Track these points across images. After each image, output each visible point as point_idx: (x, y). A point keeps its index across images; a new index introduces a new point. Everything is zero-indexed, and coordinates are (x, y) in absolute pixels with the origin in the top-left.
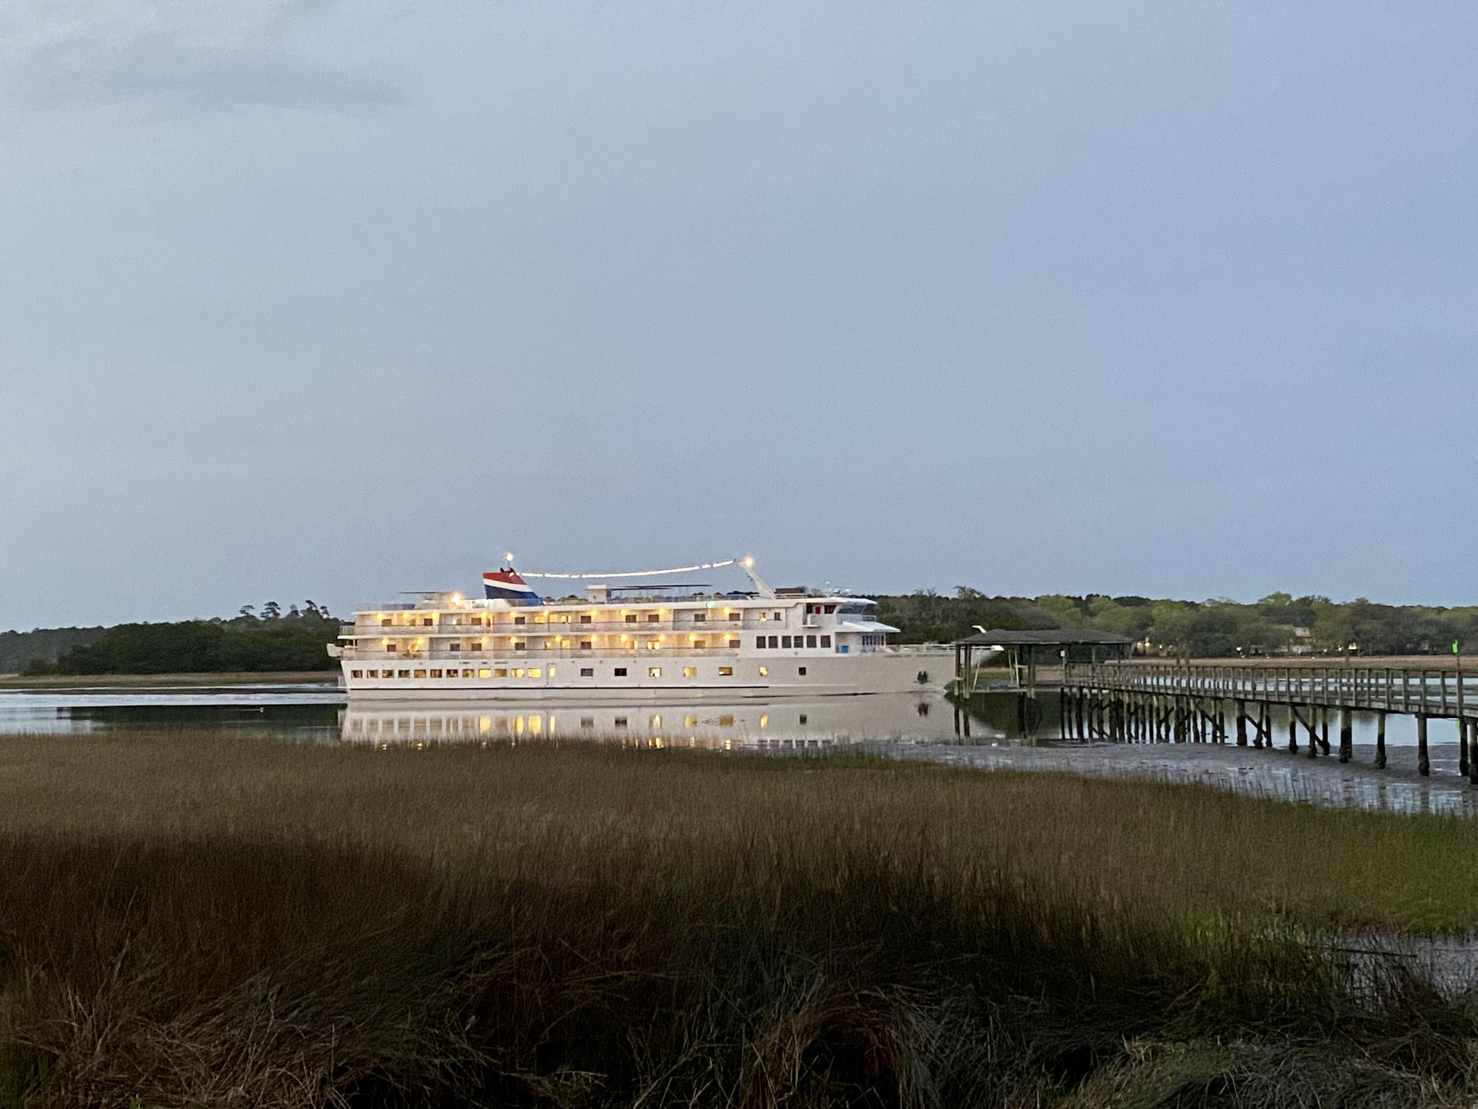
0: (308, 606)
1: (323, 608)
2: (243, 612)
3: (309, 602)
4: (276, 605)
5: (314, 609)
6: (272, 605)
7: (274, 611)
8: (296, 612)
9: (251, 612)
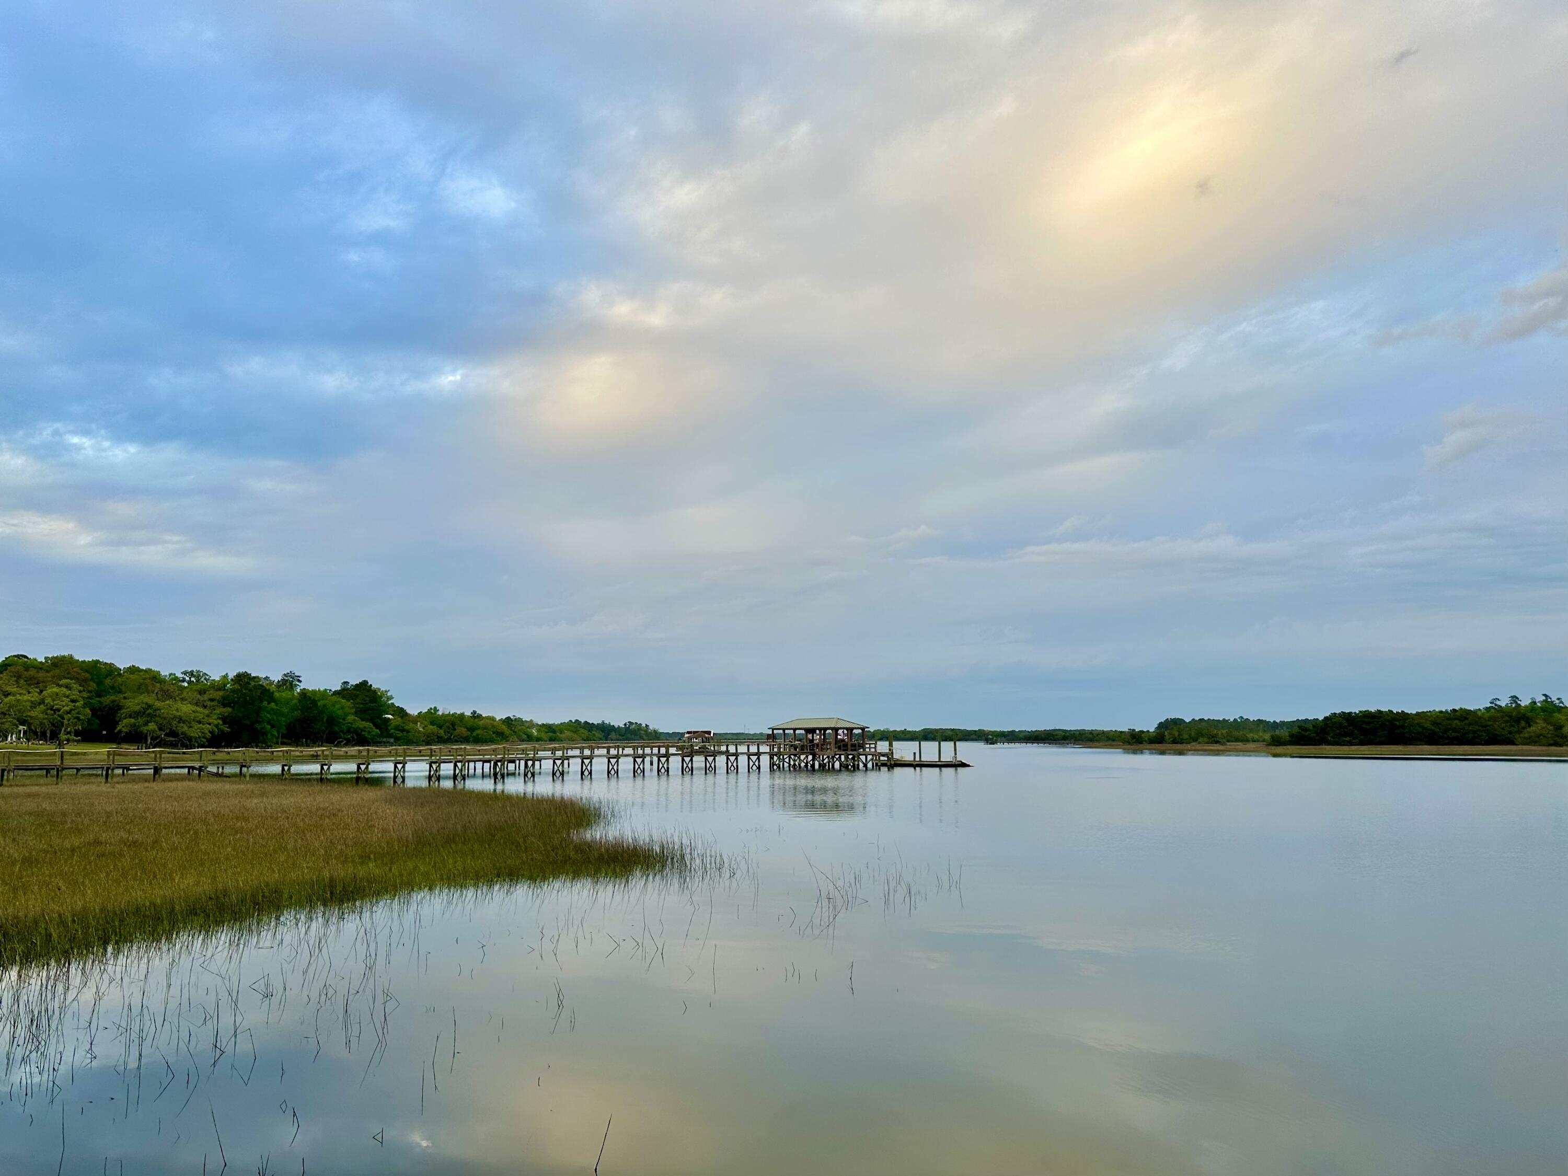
0: (1544, 698)
1: (1558, 699)
2: (1491, 703)
3: (1544, 695)
4: (1518, 698)
5: (1549, 700)
6: (1514, 698)
7: (1516, 702)
8: (1535, 703)
9: (1498, 703)
